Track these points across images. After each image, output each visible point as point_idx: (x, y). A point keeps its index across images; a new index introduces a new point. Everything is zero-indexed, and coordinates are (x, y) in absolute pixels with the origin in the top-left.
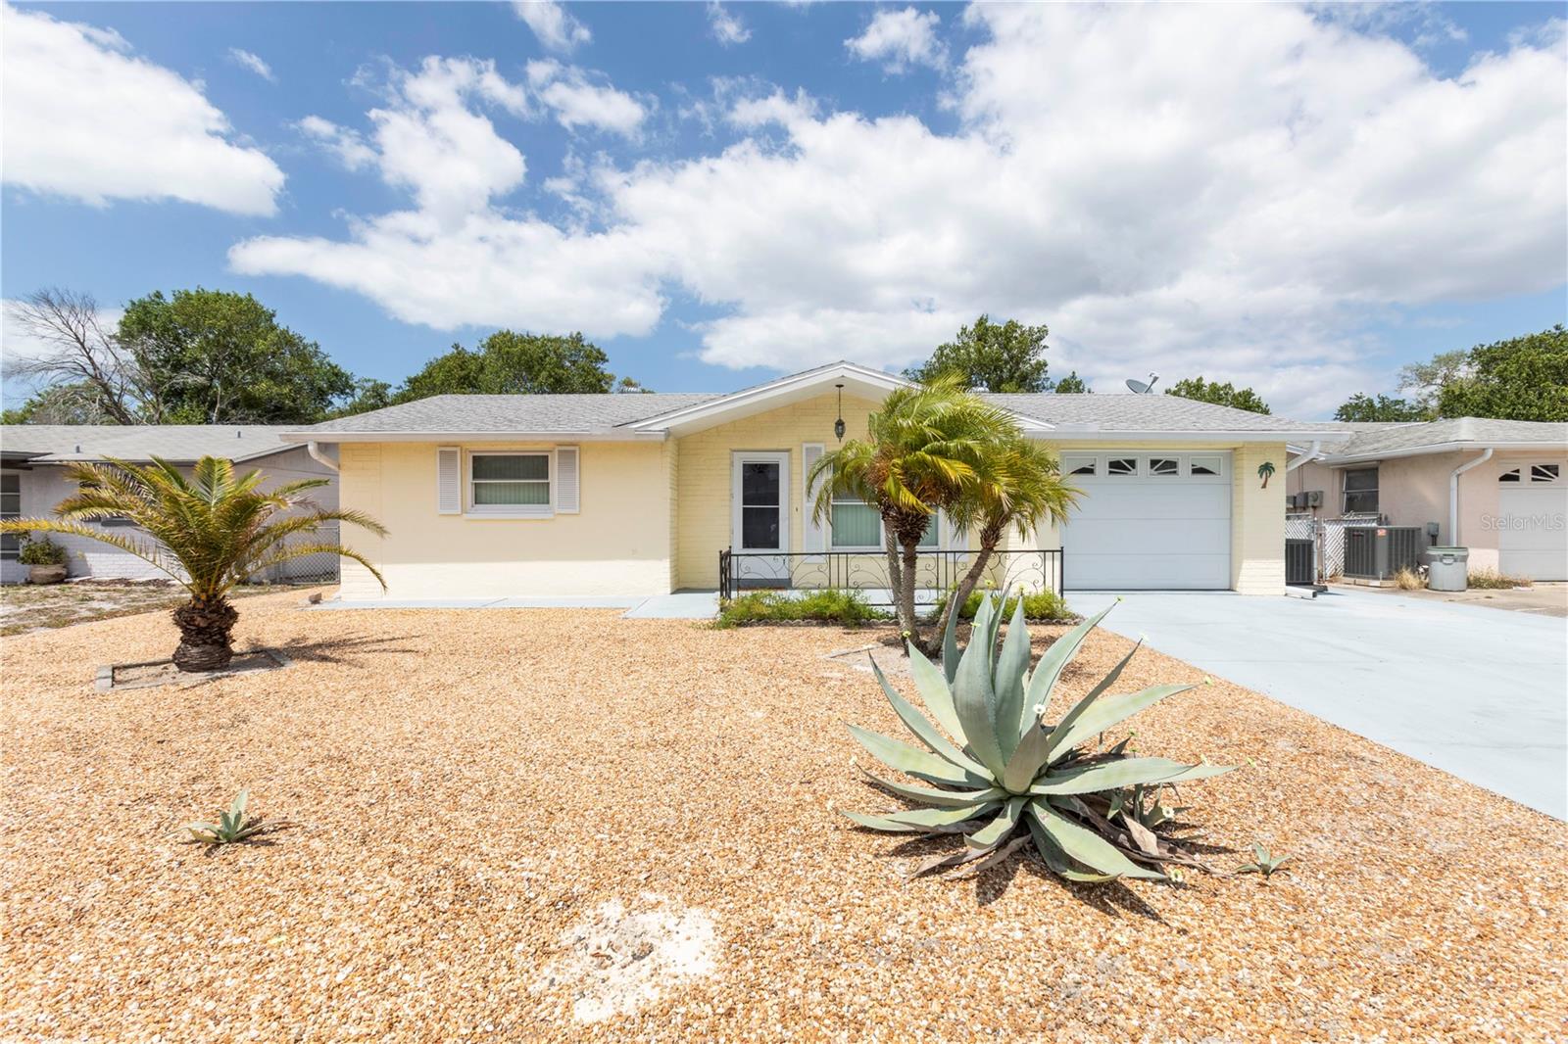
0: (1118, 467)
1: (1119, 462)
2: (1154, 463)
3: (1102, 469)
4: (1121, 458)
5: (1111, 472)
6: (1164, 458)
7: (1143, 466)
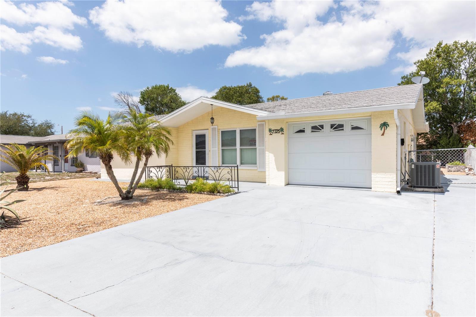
0: (316, 128)
1: (316, 126)
2: (332, 126)
3: (308, 130)
4: (317, 125)
5: (312, 131)
6: (337, 123)
7: (327, 128)
